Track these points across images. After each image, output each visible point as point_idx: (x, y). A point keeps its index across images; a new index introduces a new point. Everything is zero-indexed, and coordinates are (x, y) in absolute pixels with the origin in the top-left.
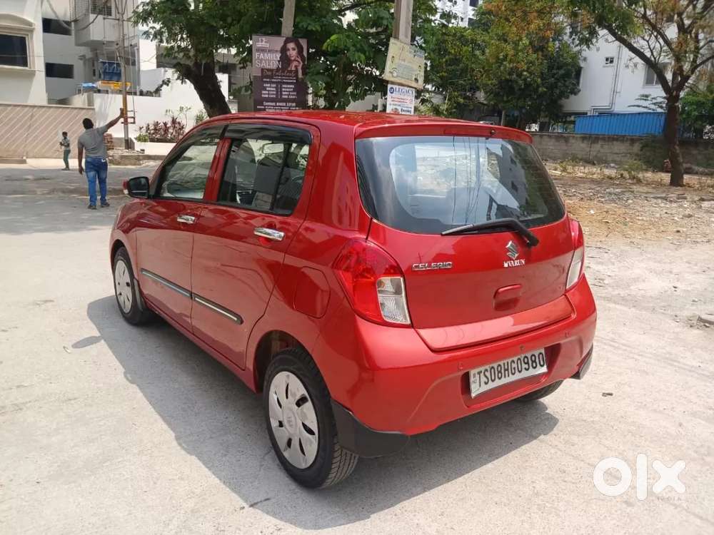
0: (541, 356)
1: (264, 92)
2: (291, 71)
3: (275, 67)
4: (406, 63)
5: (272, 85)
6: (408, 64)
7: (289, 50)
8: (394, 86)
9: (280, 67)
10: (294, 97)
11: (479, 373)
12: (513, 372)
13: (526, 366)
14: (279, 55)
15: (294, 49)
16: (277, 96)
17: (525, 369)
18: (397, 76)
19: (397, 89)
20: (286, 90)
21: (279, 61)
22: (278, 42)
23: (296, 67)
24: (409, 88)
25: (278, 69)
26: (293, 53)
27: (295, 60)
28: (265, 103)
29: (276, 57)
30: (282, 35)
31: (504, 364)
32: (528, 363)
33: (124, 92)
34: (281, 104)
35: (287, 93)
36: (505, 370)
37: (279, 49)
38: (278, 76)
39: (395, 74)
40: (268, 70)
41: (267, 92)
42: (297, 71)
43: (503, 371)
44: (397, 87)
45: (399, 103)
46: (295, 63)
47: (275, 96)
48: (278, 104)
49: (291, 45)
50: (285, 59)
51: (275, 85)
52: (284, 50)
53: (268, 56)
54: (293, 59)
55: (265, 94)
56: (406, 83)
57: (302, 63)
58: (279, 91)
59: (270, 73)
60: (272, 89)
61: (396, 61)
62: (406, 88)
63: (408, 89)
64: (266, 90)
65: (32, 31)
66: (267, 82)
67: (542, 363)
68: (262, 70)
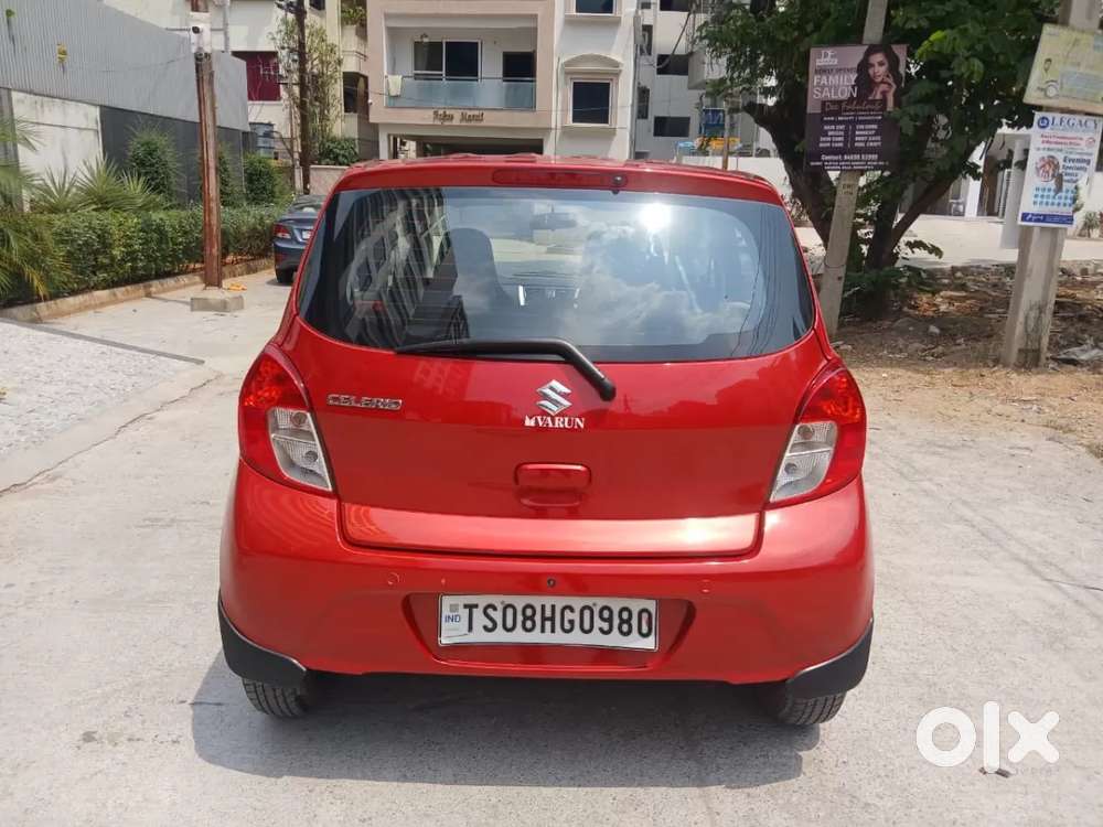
0: (645, 616)
1: (822, 139)
2: (874, 102)
3: (846, 96)
4: (1082, 70)
5: (838, 127)
6: (1088, 71)
7: (873, 65)
8: (1050, 116)
9: (855, 95)
10: (875, 144)
11: (471, 607)
12: (567, 626)
13: (606, 626)
14: (854, 77)
15: (881, 64)
16: (845, 144)
17: (601, 630)
18: (1057, 96)
19: (1057, 121)
20: (861, 133)
21: (853, 87)
22: (855, 54)
23: (884, 93)
24: (1086, 118)
25: (851, 99)
26: (879, 70)
27: (882, 82)
28: (824, 157)
29: (849, 80)
30: (864, 42)
31: (543, 607)
32: (610, 620)
33: (725, 153)
34: (851, 157)
35: (863, 138)
36: (544, 619)
37: (856, 66)
38: (850, 110)
39: (1052, 92)
40: (834, 102)
41: (829, 139)
42: (884, 101)
43: (538, 618)
44: (1058, 116)
45: (1059, 146)
46: (883, 87)
47: (841, 145)
48: (846, 157)
49: (878, 58)
50: (865, 82)
51: (842, 127)
52: (864, 67)
53: (834, 79)
54: (879, 80)
55: (824, 143)
56: (1079, 108)
57: (894, 86)
58: (849, 136)
59: (835, 108)
60: (837, 133)
61: (1057, 67)
62: (1078, 117)
63: (1084, 118)
64: (827, 136)
65: (617, 74)
66: (830, 123)
67: (645, 629)
68: (824, 103)
